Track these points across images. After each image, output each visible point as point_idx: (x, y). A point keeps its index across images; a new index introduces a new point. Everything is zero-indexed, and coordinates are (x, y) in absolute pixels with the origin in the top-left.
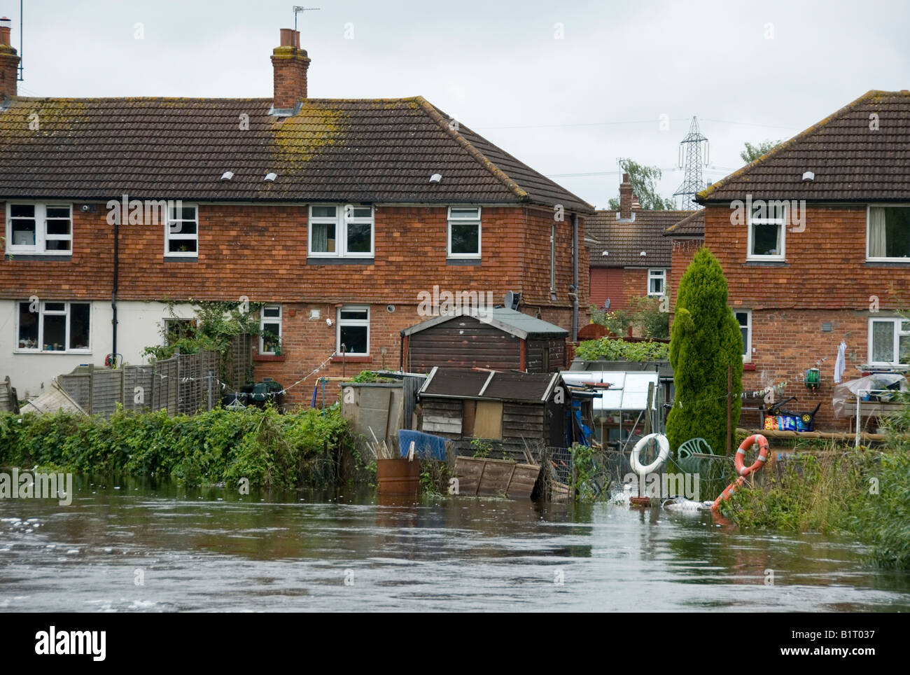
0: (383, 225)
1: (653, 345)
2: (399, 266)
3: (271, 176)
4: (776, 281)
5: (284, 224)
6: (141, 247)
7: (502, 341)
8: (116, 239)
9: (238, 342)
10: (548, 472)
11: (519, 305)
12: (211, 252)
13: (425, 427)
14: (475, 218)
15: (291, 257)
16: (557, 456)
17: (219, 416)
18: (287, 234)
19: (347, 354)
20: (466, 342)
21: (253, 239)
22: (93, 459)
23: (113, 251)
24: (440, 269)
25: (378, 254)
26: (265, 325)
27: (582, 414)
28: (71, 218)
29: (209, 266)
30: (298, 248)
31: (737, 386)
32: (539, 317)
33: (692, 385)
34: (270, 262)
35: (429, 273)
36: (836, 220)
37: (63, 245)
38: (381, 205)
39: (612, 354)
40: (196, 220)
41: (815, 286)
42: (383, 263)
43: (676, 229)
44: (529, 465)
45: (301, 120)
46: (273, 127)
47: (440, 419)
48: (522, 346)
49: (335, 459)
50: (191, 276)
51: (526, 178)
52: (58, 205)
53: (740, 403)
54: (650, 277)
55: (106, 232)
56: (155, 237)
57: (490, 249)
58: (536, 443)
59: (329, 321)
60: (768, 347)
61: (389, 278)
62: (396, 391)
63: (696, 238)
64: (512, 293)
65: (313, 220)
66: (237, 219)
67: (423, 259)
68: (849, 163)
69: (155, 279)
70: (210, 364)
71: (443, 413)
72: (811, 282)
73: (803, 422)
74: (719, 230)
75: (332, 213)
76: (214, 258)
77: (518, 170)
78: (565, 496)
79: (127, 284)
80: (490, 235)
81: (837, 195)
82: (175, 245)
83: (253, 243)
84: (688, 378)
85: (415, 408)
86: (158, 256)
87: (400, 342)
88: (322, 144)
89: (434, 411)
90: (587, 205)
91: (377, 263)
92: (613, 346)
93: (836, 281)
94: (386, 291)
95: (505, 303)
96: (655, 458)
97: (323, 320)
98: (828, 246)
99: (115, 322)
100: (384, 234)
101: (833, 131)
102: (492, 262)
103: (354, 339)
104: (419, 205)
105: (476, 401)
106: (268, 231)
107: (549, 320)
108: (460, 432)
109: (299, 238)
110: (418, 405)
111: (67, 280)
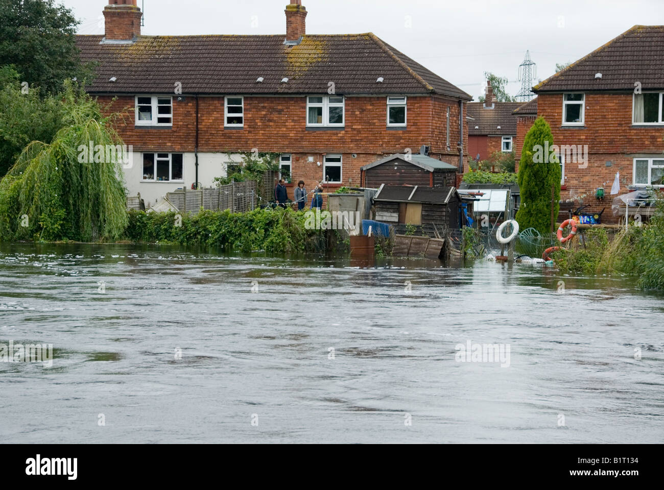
0: (350, 108)
1: (507, 175)
2: (359, 131)
3: (285, 80)
4: (579, 137)
5: (293, 107)
6: (211, 121)
7: (419, 173)
8: (197, 117)
9: (267, 175)
10: (449, 243)
11: (429, 153)
12: (251, 124)
13: (377, 218)
14: (402, 103)
15: (297, 127)
16: (454, 234)
17: (259, 213)
18: (295, 113)
19: (329, 182)
20: (398, 174)
21: (275, 116)
22: (189, 238)
23: (195, 124)
24: (382, 132)
25: (347, 124)
26: (282, 166)
27: (468, 211)
28: (171, 105)
29: (250, 132)
30: (301, 121)
31: (557, 197)
32: (440, 160)
33: (530, 196)
34: (285, 129)
35: (376, 135)
36: (615, 101)
37: (167, 120)
38: (349, 96)
39: (483, 180)
40: (242, 105)
41: (602, 140)
42: (350, 130)
43: (519, 110)
44: (437, 239)
45: (302, 47)
46: (286, 51)
47: (386, 214)
48: (431, 176)
49: (326, 237)
50: (240, 138)
51: (433, 79)
52: (164, 97)
53: (558, 207)
54: (503, 141)
55: (191, 113)
56: (219, 115)
57: (412, 121)
58: (442, 227)
59: (319, 164)
60: (574, 176)
61: (353, 138)
62: (360, 198)
63: (531, 115)
64: (425, 146)
65: (309, 105)
66: (266, 105)
67: (373, 127)
68: (622, 67)
69: (219, 140)
70: (251, 188)
71: (387, 210)
72: (599, 137)
73: (594, 219)
74: (545, 108)
75: (320, 101)
76: (253, 127)
77: (428, 75)
78: (459, 257)
79: (203, 142)
80: (412, 112)
81: (615, 87)
82: (230, 120)
83: (275, 118)
84: (528, 192)
85: (371, 208)
86: (221, 126)
87: (360, 175)
88: (314, 60)
89: (382, 209)
90: (468, 95)
91: (346, 130)
92: (484, 176)
93: (615, 137)
94: (351, 145)
95: (421, 152)
96: (510, 234)
97: (315, 163)
98: (610, 116)
99: (197, 164)
100: (350, 113)
101: (613, 49)
102: (413, 128)
103: (333, 173)
104: (370, 96)
105: (406, 203)
106: (283, 111)
107: (446, 162)
108: (397, 221)
109: (301, 116)
110: (373, 206)
111: (170, 140)
